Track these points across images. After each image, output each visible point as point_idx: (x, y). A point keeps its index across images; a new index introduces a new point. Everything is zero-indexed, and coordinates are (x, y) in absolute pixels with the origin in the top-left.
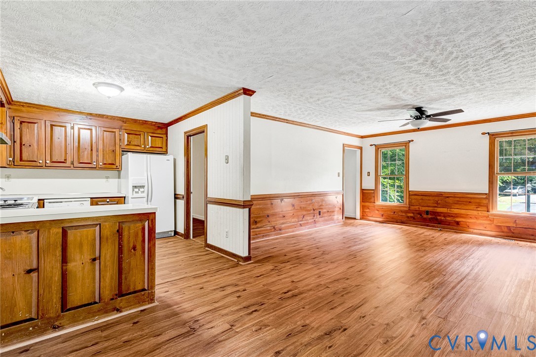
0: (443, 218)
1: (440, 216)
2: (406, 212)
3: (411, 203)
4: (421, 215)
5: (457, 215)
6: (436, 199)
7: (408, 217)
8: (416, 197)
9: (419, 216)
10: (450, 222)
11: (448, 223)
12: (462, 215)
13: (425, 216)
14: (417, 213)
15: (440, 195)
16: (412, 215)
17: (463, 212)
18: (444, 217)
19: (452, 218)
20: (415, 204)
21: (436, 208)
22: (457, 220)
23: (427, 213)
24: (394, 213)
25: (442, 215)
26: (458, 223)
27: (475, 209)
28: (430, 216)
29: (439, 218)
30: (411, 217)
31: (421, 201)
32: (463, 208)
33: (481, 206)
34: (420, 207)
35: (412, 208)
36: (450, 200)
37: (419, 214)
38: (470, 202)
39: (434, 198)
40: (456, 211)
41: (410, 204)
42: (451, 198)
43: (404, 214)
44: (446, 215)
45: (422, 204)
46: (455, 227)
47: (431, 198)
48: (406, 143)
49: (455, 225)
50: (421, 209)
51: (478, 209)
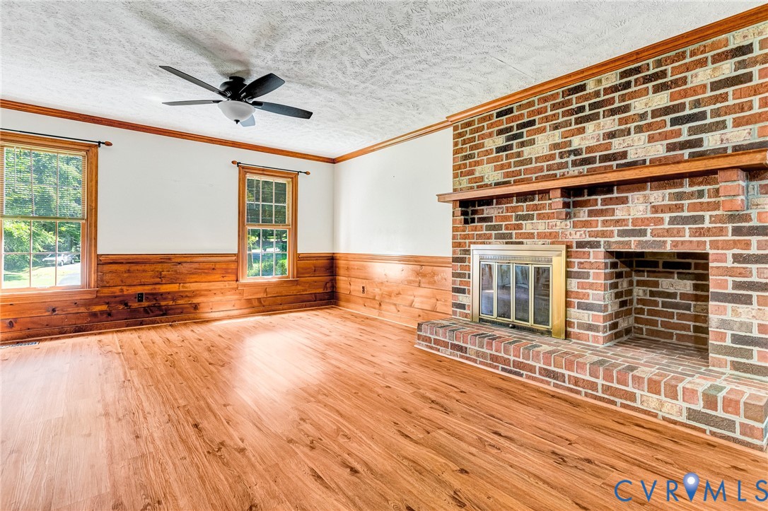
0: (171, 303)
1: (165, 299)
2: (88, 303)
3: (102, 281)
4: (126, 305)
5: (195, 294)
6: (159, 267)
7: (94, 315)
8: (114, 267)
9: (122, 307)
10: (182, 308)
11: (179, 311)
12: (203, 293)
13: (135, 305)
14: (116, 302)
15: (166, 259)
16: (104, 308)
17: (204, 286)
18: (173, 300)
19: (187, 299)
20: (111, 283)
21: (157, 286)
22: (195, 301)
23: (140, 297)
24: (54, 310)
25: (170, 297)
26: (196, 307)
27: (220, 279)
28: (145, 304)
29: (163, 303)
30: (102, 312)
31: (126, 275)
32: (204, 280)
33: (229, 273)
34: (125, 288)
35: (106, 291)
36: (183, 269)
37: (122, 302)
38: (213, 269)
39: (153, 267)
40: (193, 286)
41: (101, 284)
42: (184, 265)
43: (82, 310)
44: (175, 296)
45: (129, 281)
46: (192, 316)
47: (147, 267)
48: (90, 146)
49: (193, 311)
50: (125, 293)
51: (225, 279)
